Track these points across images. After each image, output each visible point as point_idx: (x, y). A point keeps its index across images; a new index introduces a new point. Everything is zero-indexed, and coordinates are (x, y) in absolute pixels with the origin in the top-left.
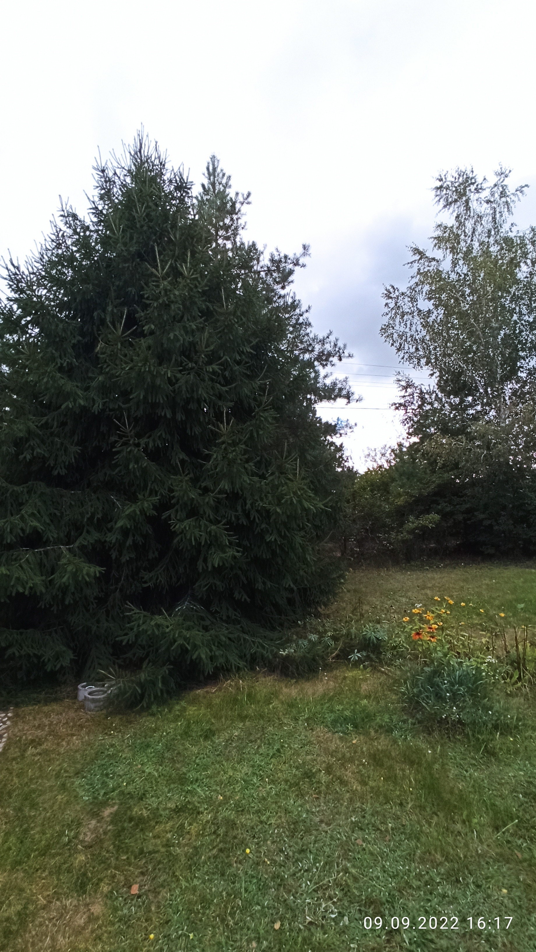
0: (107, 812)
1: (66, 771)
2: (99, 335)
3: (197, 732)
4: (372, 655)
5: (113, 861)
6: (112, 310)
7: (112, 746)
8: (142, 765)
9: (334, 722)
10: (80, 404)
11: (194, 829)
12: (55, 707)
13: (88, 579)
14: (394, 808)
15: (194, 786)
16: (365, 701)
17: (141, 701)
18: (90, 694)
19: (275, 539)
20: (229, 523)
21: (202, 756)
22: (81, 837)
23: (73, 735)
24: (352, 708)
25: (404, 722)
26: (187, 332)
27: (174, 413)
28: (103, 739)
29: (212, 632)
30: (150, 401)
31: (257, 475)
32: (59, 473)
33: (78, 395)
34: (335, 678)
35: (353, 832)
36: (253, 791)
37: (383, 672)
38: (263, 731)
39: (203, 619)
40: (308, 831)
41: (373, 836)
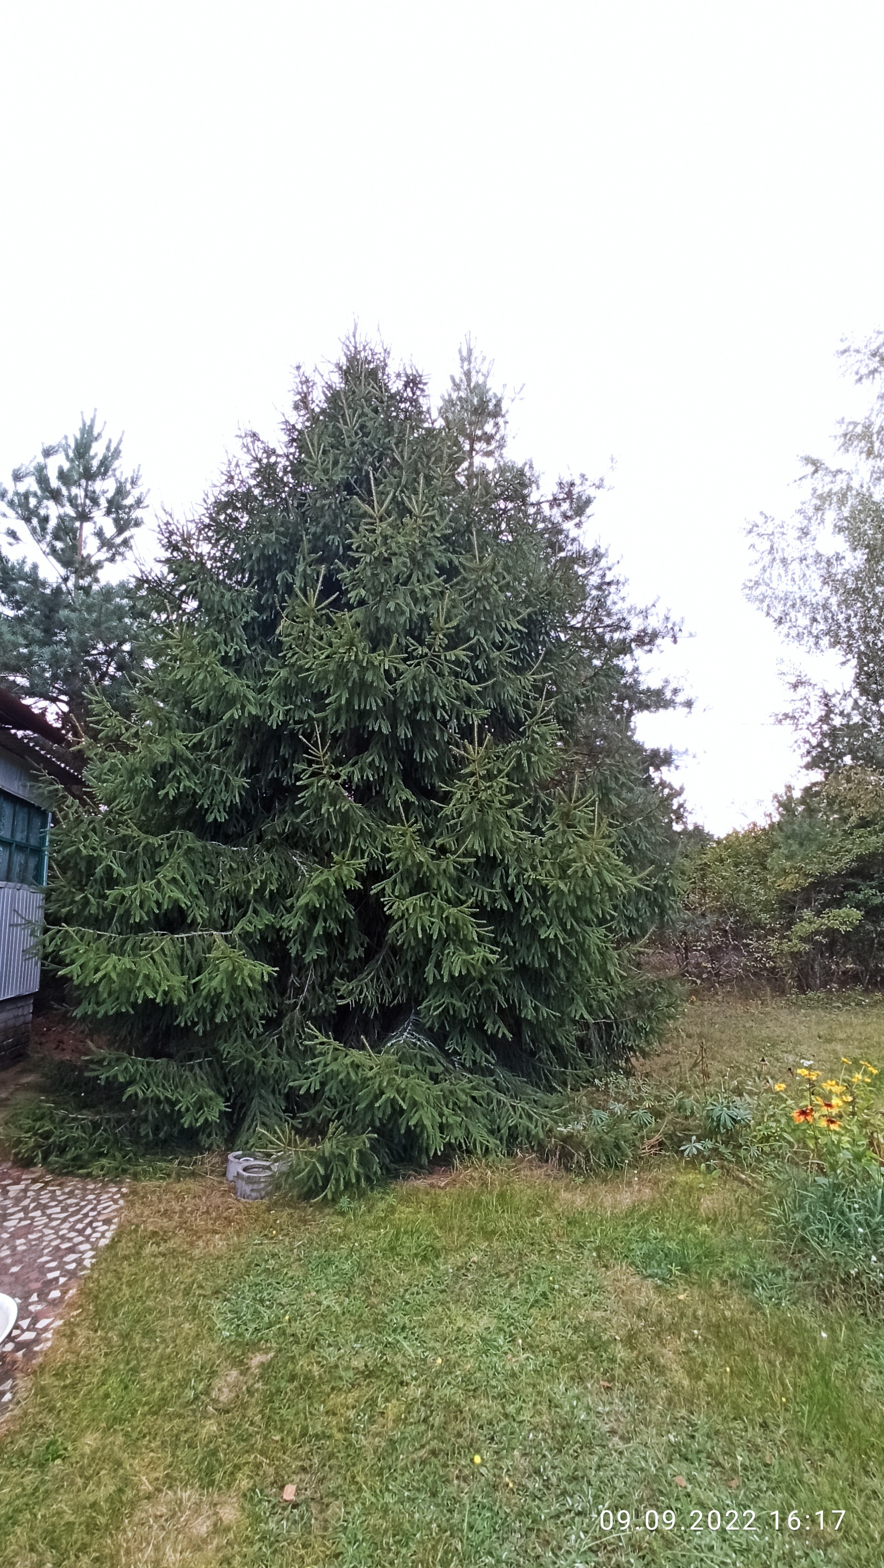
0: (257, 1360)
1: (200, 1287)
2: (283, 608)
3: (409, 1248)
4: (722, 1149)
5: (259, 1442)
6: (305, 570)
7: (274, 1256)
8: (317, 1292)
9: (648, 1257)
10: (250, 713)
11: (393, 1408)
12: (191, 1186)
13: (250, 985)
14: (750, 1429)
15: (398, 1337)
16: (705, 1227)
17: (324, 1187)
18: (245, 1169)
19: (556, 935)
20: (479, 904)
21: (415, 1290)
22: (214, 1394)
23: (215, 1232)
24: (681, 1236)
25: (777, 1272)
26: (416, 601)
27: (394, 727)
28: (261, 1244)
29: (446, 1085)
30: (356, 708)
31: (528, 828)
32: (215, 819)
33: (249, 700)
34: (655, 1184)
35: (670, 1462)
36: (495, 1359)
37: (742, 1181)
38: (520, 1259)
39: (430, 1062)
40: (587, 1445)
41: (708, 1474)
